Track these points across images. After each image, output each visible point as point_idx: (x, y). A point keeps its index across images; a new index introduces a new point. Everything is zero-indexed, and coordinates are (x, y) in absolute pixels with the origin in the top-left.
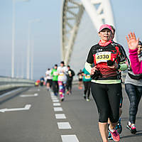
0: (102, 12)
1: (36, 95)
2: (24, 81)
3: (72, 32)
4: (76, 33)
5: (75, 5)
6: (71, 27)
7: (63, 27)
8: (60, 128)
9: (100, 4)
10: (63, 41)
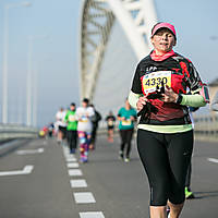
0: (142, 23)
1: (41, 150)
2: (22, 129)
3: (97, 54)
4: (102, 55)
5: (101, 13)
6: (95, 46)
7: (83, 45)
8: (78, 201)
9: (138, 10)
10: (83, 67)
